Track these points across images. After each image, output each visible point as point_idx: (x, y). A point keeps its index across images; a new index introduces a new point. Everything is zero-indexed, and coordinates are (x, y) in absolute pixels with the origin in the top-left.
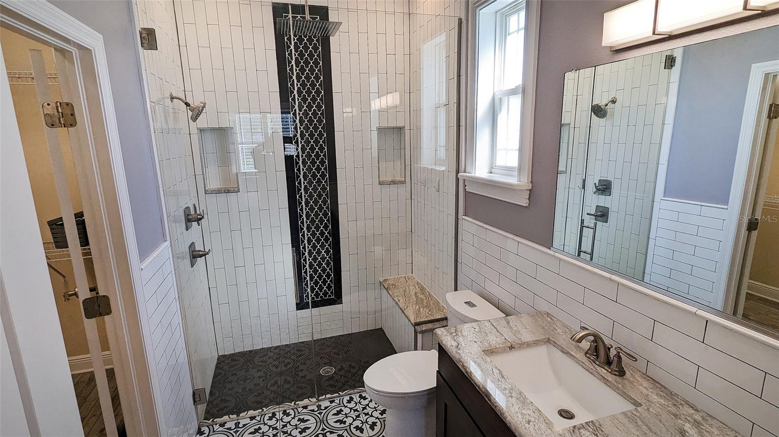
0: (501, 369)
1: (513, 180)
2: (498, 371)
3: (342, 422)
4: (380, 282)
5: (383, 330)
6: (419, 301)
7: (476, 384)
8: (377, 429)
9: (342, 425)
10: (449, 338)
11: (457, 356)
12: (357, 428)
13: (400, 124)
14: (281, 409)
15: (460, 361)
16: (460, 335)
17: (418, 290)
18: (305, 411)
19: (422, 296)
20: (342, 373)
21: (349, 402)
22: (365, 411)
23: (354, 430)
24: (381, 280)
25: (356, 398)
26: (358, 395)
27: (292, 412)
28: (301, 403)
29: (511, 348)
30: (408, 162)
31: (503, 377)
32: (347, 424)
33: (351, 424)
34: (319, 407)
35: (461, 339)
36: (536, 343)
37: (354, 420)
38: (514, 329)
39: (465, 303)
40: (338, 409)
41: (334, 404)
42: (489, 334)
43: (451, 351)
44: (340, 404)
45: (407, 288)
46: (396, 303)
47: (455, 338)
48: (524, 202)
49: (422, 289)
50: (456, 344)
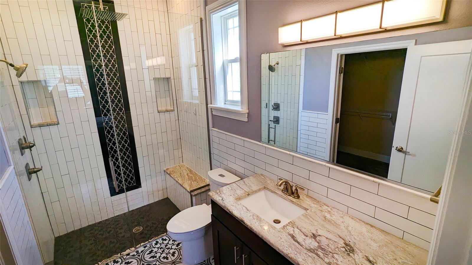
0: (246, 206)
1: (238, 108)
2: (245, 208)
3: (153, 257)
4: (164, 171)
5: (169, 199)
6: (190, 179)
7: (236, 217)
8: (176, 255)
9: (155, 259)
10: (217, 196)
11: (223, 205)
12: (164, 258)
13: (167, 76)
14: (111, 260)
15: (225, 207)
16: (222, 193)
17: (188, 172)
18: (128, 257)
19: (191, 175)
20: (149, 228)
21: (156, 244)
22: (167, 247)
23: (162, 260)
24: (165, 169)
25: (160, 241)
26: (161, 239)
27: (120, 260)
28: (125, 253)
29: (248, 195)
30: (175, 98)
31: (248, 210)
32: (158, 257)
33: (160, 257)
34: (137, 252)
35: (223, 195)
36: (259, 190)
37: (161, 254)
38: (248, 185)
39: (219, 175)
40: (150, 250)
41: (147, 248)
42: (237, 190)
43: (219, 202)
44: (151, 247)
45: (182, 172)
46: (177, 182)
47: (220, 195)
48: (246, 120)
49: (191, 171)
50: (221, 198)
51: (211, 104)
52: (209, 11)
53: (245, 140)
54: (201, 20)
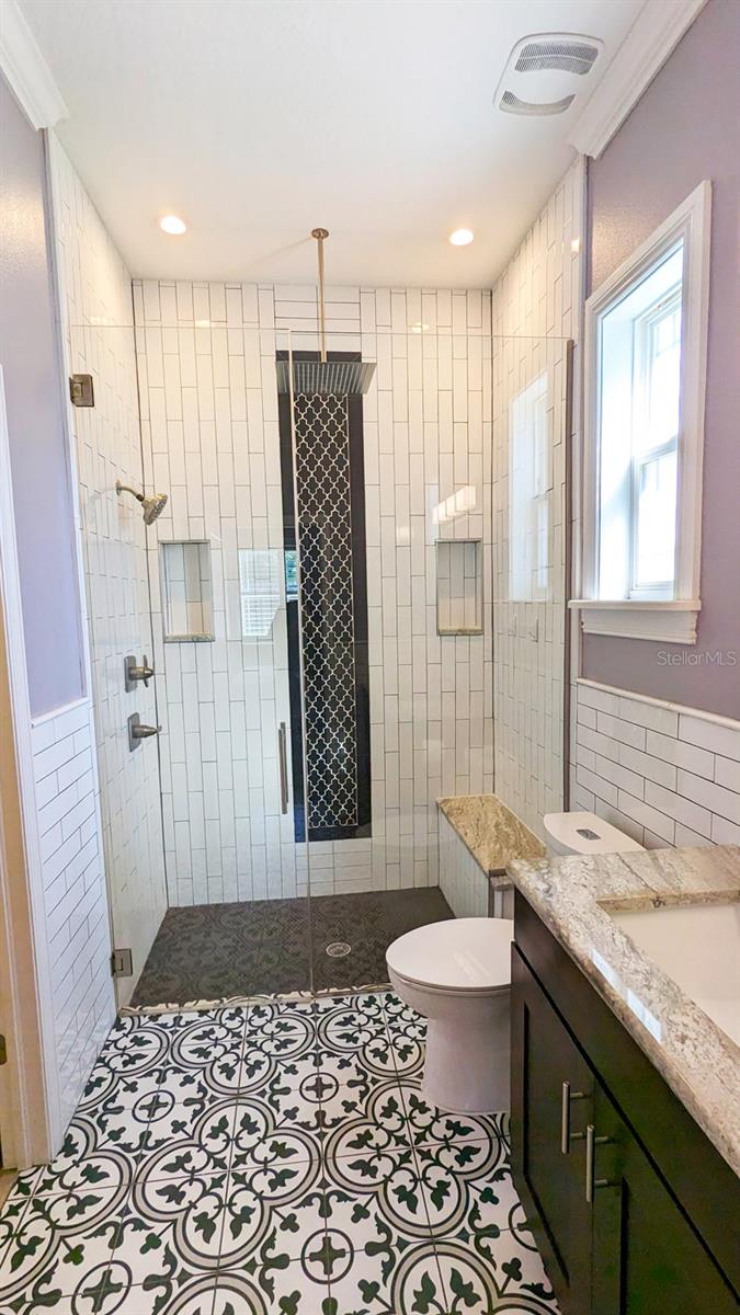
0: (629, 935)
1: (669, 596)
2: (625, 940)
3: (350, 1038)
4: (437, 804)
5: (440, 891)
6: (502, 838)
7: (577, 959)
8: (412, 1058)
9: (351, 1044)
10: (533, 876)
11: (545, 907)
12: (376, 1052)
13: (474, 536)
14: (251, 1003)
15: (552, 917)
16: (557, 872)
17: (502, 819)
18: (290, 1011)
19: (507, 829)
20: (362, 954)
21: (368, 1004)
22: (394, 1024)
23: (370, 1056)
24: (439, 799)
25: (381, 999)
26: (384, 995)
27: (268, 1011)
28: (286, 998)
29: (658, 902)
30: (488, 599)
31: (633, 949)
32: (360, 1043)
33: (366, 1044)
34: (315, 1007)
35: (556, 880)
36: (712, 899)
37: (373, 1038)
38: (667, 870)
39: (578, 831)
40: (347, 1015)
41: (340, 1006)
42: (613, 876)
43: (533, 897)
44: (351, 1007)
45: (483, 815)
46: (461, 838)
47: (546, 877)
48: (686, 636)
49: (510, 819)
50: (545, 887)
51: (581, 598)
52: (594, 309)
53: (683, 715)
54: (571, 346)
